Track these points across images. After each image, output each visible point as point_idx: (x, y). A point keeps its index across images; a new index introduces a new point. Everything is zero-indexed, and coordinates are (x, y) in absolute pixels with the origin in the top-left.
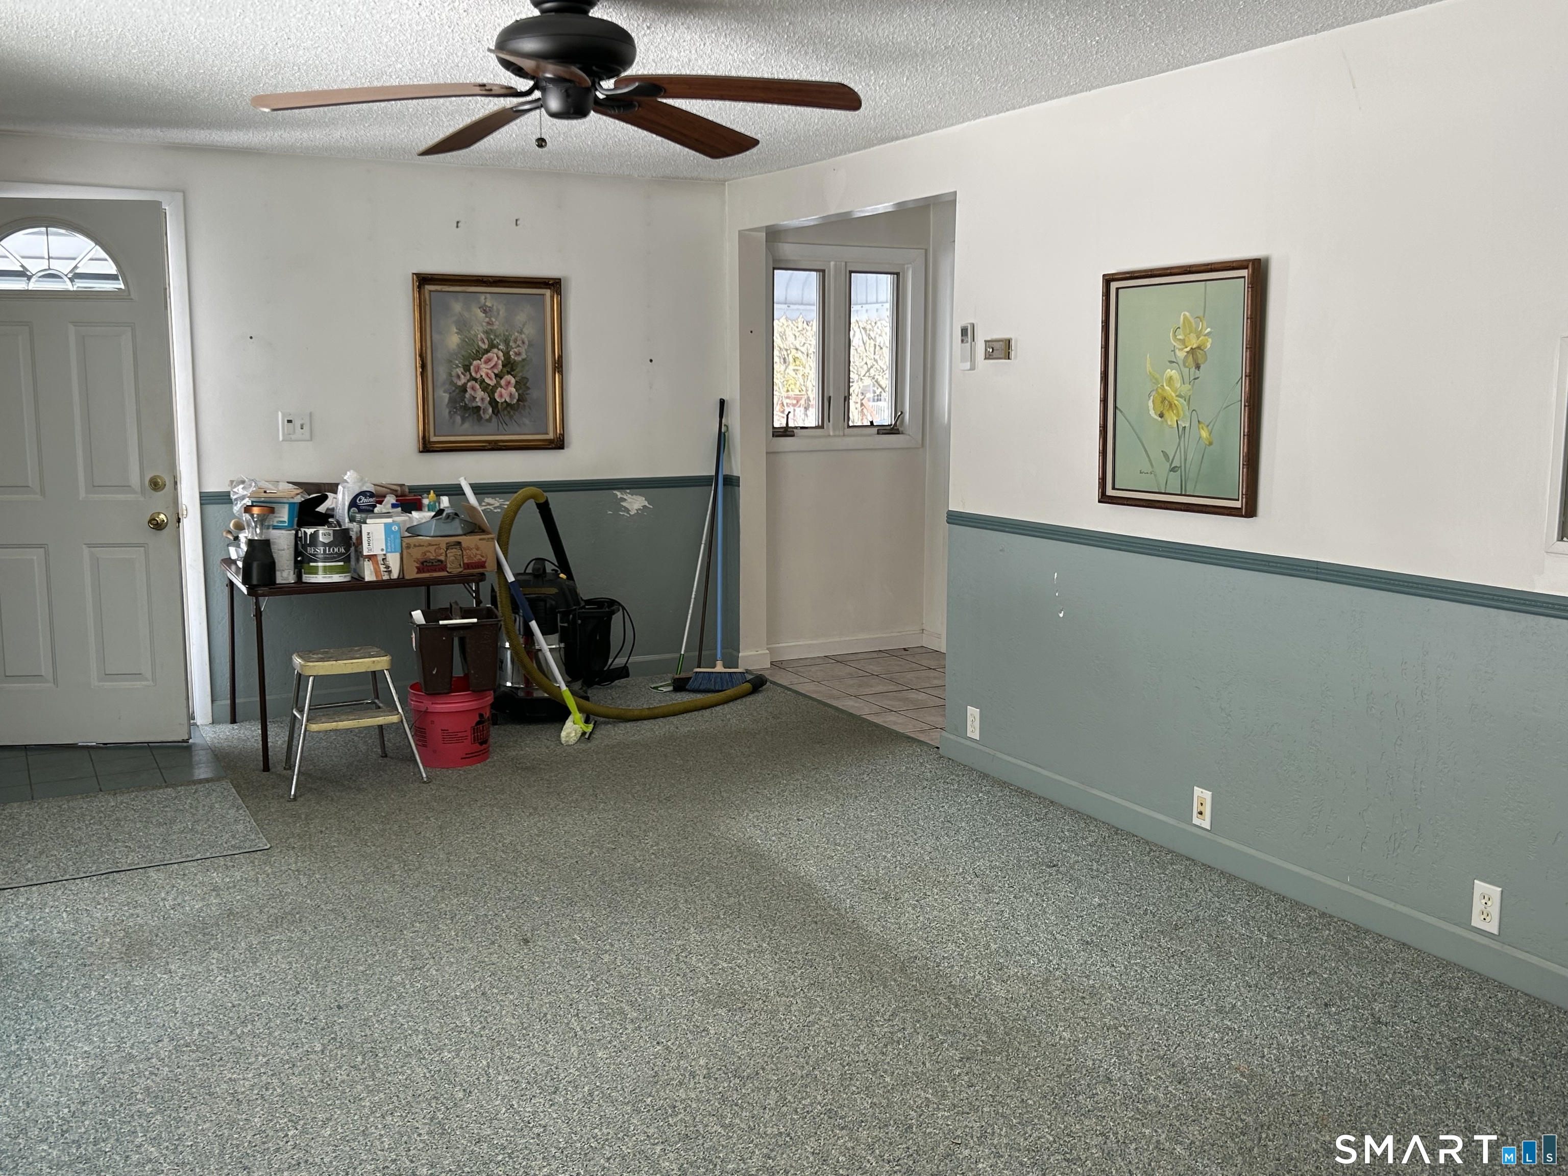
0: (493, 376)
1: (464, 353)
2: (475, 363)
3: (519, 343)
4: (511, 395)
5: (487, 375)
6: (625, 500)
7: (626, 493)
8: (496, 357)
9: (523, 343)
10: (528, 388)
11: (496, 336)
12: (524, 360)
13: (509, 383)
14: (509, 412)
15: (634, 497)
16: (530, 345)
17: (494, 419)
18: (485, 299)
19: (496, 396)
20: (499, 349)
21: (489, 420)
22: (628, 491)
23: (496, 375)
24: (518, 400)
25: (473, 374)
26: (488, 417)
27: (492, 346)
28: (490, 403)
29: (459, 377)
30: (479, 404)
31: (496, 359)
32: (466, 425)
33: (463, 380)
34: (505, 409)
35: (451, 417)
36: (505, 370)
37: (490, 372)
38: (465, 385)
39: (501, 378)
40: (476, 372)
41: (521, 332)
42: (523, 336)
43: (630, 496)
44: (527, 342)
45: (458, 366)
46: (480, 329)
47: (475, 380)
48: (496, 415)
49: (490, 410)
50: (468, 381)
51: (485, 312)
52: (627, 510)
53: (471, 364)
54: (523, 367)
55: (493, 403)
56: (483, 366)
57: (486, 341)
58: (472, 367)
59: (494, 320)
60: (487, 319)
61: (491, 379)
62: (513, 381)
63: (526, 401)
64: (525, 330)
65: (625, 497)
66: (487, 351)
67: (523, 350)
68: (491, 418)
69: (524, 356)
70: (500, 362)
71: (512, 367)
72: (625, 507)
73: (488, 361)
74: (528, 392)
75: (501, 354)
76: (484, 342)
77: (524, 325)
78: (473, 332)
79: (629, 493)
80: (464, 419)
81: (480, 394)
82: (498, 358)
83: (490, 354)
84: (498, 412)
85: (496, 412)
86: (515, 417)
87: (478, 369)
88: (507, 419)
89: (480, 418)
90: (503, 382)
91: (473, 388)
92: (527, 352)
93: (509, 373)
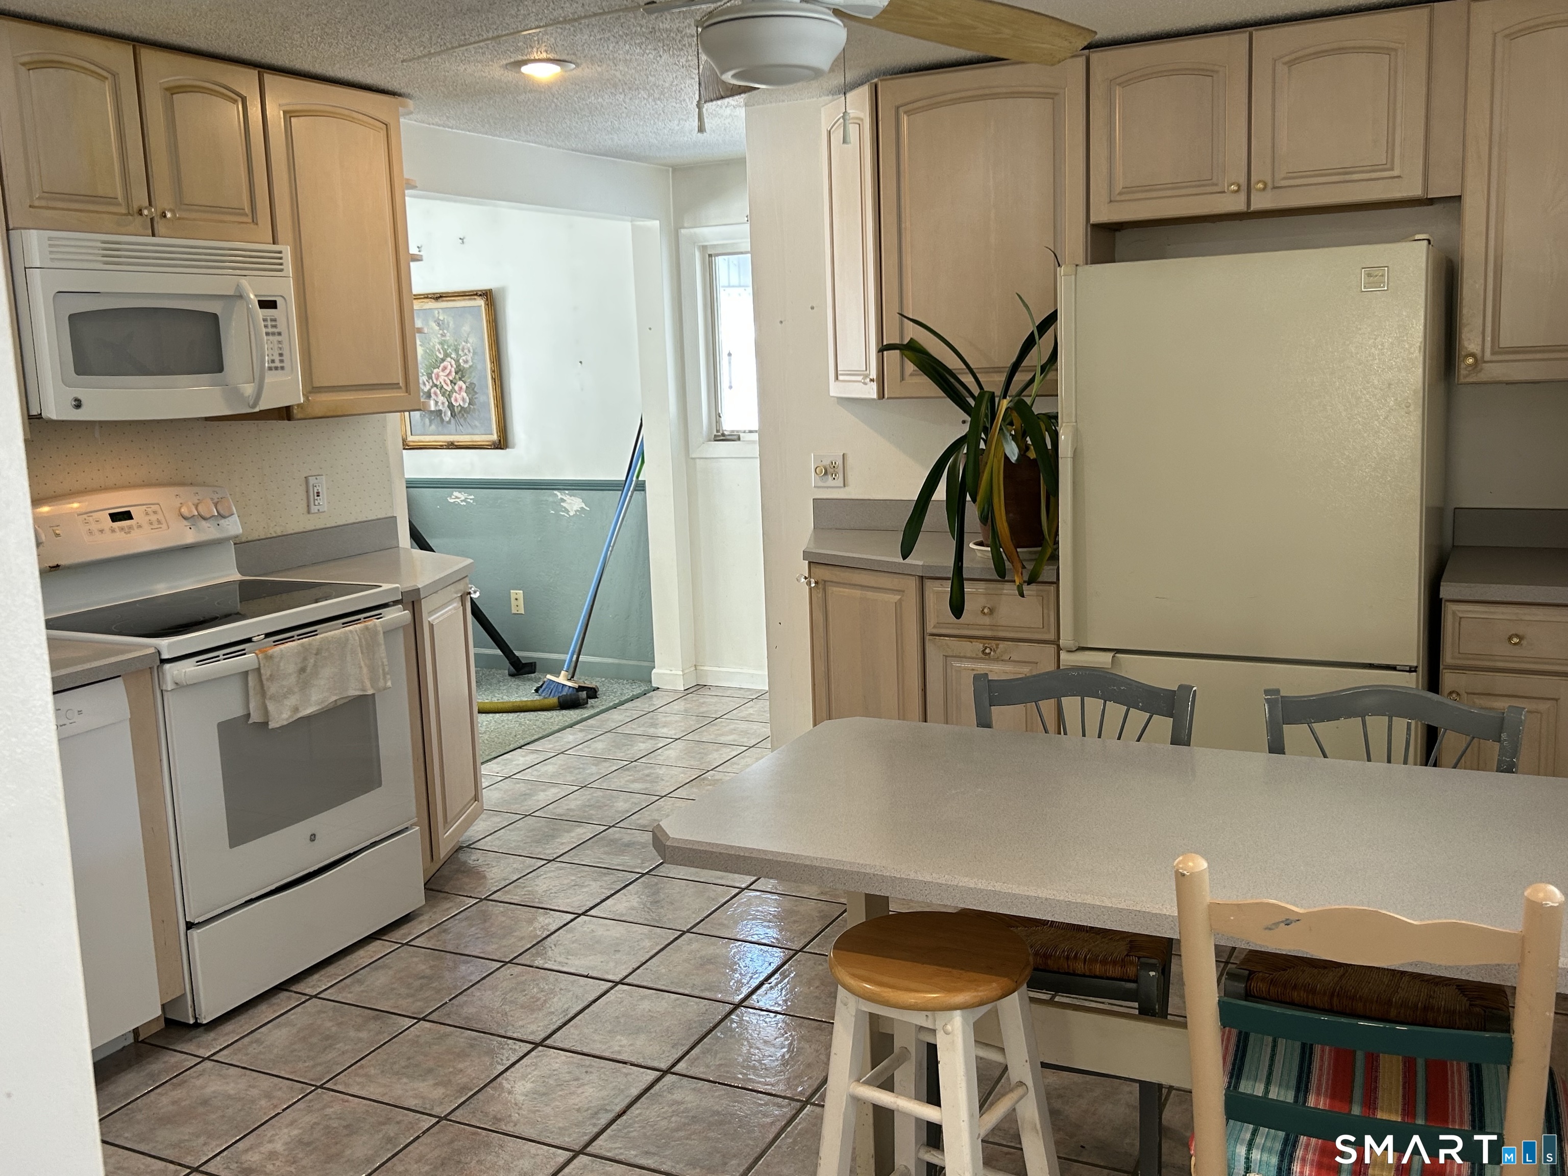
0: (449, 382)
1: (427, 363)
2: (436, 371)
3: (466, 351)
4: (463, 400)
5: (445, 381)
6: (563, 500)
7: (565, 493)
8: (450, 364)
9: (469, 351)
10: (476, 393)
11: (449, 346)
12: (470, 367)
13: (461, 388)
14: (463, 415)
15: (573, 498)
16: (474, 353)
17: (453, 421)
18: (439, 313)
19: (453, 400)
20: (451, 358)
21: (449, 422)
22: (567, 492)
23: (451, 382)
24: (469, 404)
25: (435, 381)
26: (447, 419)
27: (447, 355)
28: (449, 407)
29: (424, 384)
30: (441, 408)
31: (449, 367)
32: (433, 427)
33: (428, 387)
34: (460, 412)
35: (422, 420)
36: (457, 377)
37: (446, 378)
38: (430, 390)
39: (455, 384)
40: (437, 379)
41: (467, 342)
42: (469, 345)
43: (568, 497)
44: (472, 351)
45: (423, 375)
46: (437, 340)
47: (436, 386)
48: (454, 418)
49: (449, 413)
50: (432, 387)
51: (439, 325)
52: (567, 511)
53: (432, 372)
54: (471, 373)
55: (451, 406)
56: (441, 374)
57: (441, 351)
58: (433, 375)
59: (445, 331)
60: (441, 332)
61: (447, 385)
62: (464, 387)
63: (475, 404)
64: (470, 340)
65: (565, 498)
66: (443, 360)
67: (469, 358)
68: (450, 419)
69: (470, 363)
70: (453, 370)
71: (462, 374)
72: (565, 508)
73: (445, 368)
74: (476, 396)
75: (453, 363)
76: (440, 353)
77: (468, 335)
78: (431, 344)
79: (568, 494)
80: (431, 421)
81: (441, 399)
82: (452, 366)
83: (445, 363)
84: (455, 415)
85: (453, 415)
86: (468, 420)
87: (438, 377)
88: (462, 421)
89: (442, 420)
90: (456, 388)
91: (435, 394)
92: (472, 359)
93: (460, 379)
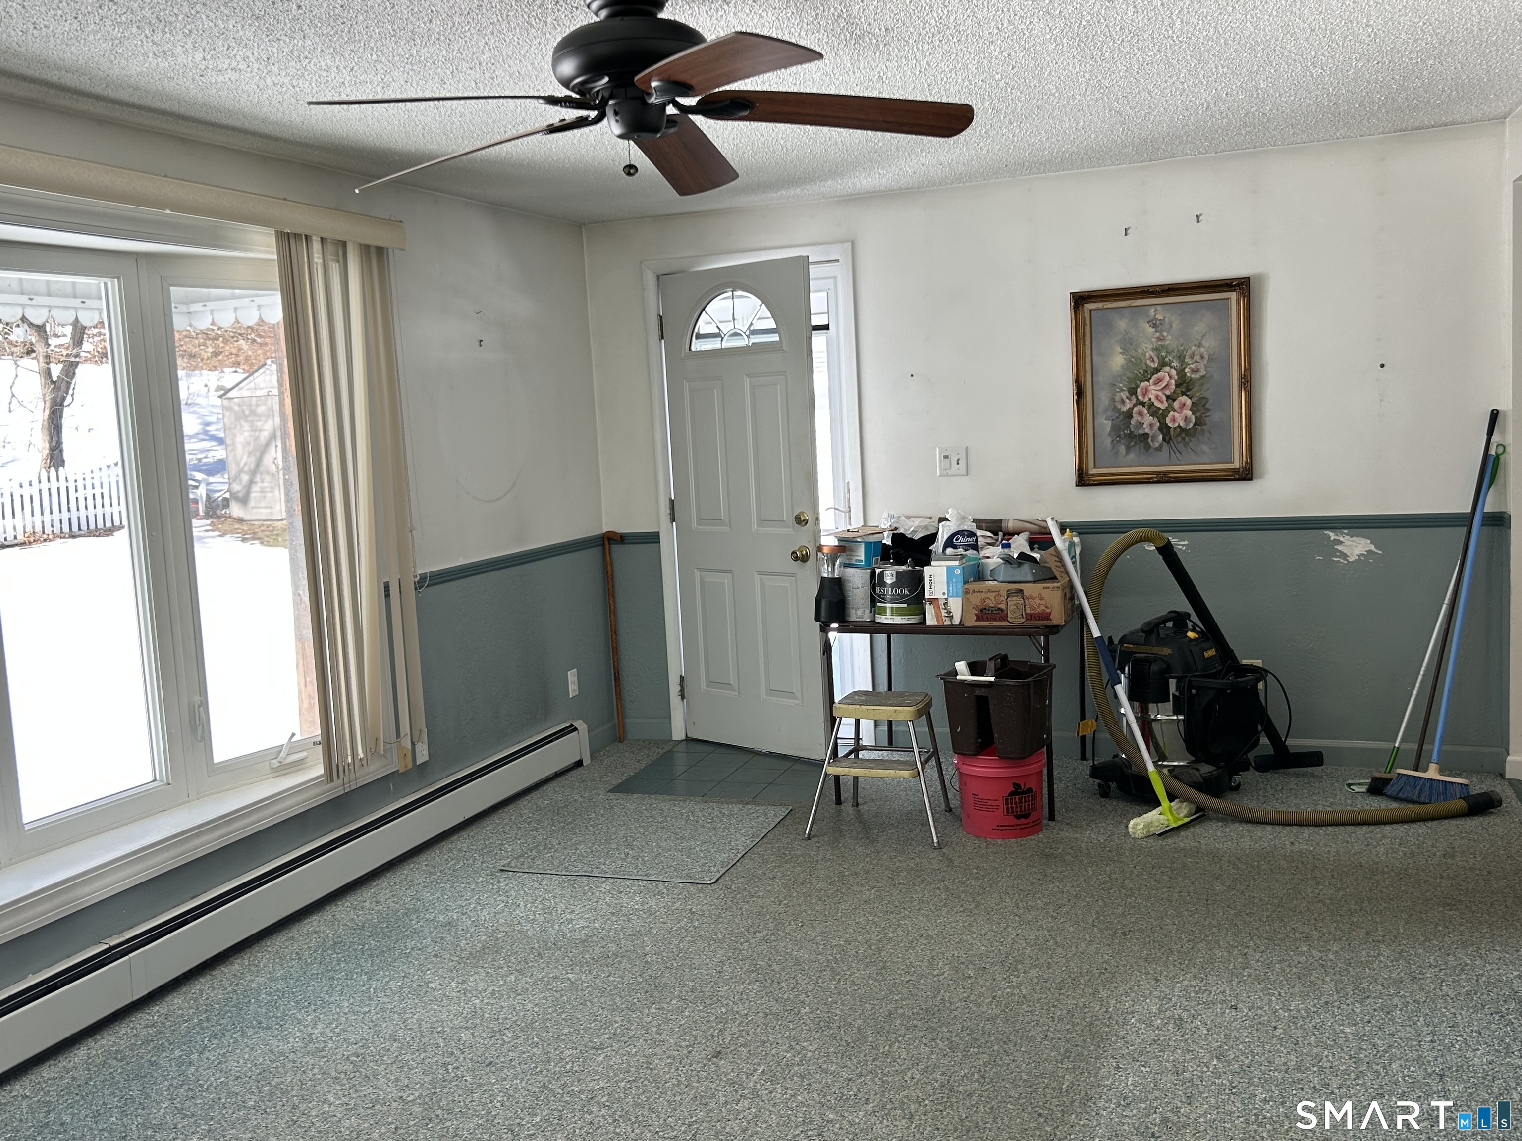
0: (1164, 398)
1: (1129, 375)
2: (1142, 384)
3: (1197, 358)
4: (1186, 419)
5: (1157, 397)
6: (1341, 543)
7: (1342, 534)
8: (1169, 376)
9: (1202, 357)
10: (1208, 410)
11: (1168, 352)
12: (1203, 377)
13: (1183, 405)
14: (1184, 439)
15: (1354, 539)
16: (1211, 359)
17: (1166, 447)
18: (1155, 311)
19: (1168, 421)
20: (1171, 368)
21: (1159, 448)
22: (1346, 531)
23: (1168, 397)
24: (1195, 425)
25: (1140, 397)
26: (1157, 445)
27: (1163, 364)
28: (1160, 429)
29: (1123, 402)
30: (1147, 431)
31: (1167, 378)
32: (1132, 455)
33: (1128, 405)
34: (1179, 435)
35: (1113, 448)
36: (1179, 391)
37: (1160, 393)
38: (1131, 409)
39: (1174, 400)
40: (1144, 395)
41: (1199, 345)
42: (1202, 349)
43: (1348, 537)
44: (1207, 357)
45: (1122, 390)
46: (1150, 346)
47: (1143, 404)
48: (1168, 443)
49: (1161, 437)
50: (1134, 406)
51: (1155, 326)
52: (1345, 556)
53: (1138, 387)
54: (1202, 385)
55: (1164, 429)
56: (1152, 387)
57: (1156, 359)
58: (1139, 390)
59: (1165, 334)
60: (1157, 334)
61: (1162, 402)
62: (1189, 402)
63: (1206, 424)
64: (1206, 343)
65: (1341, 539)
66: (1157, 371)
67: (1201, 366)
68: (1161, 446)
69: (1203, 373)
70: (1173, 382)
71: (1188, 387)
72: (1340, 551)
73: (1160, 380)
74: (1208, 414)
75: (1174, 372)
76: (1153, 361)
77: (1204, 336)
78: (1140, 350)
79: (1345, 534)
80: (1128, 449)
81: (1148, 419)
82: (1171, 377)
83: (1160, 374)
84: (1170, 439)
85: (1167, 439)
86: (1190, 444)
87: (1146, 392)
88: (1181, 446)
89: (1148, 447)
90: (1176, 405)
91: (1140, 414)
92: (1206, 367)
93: (1183, 394)
